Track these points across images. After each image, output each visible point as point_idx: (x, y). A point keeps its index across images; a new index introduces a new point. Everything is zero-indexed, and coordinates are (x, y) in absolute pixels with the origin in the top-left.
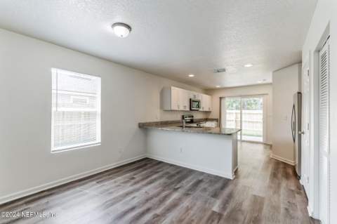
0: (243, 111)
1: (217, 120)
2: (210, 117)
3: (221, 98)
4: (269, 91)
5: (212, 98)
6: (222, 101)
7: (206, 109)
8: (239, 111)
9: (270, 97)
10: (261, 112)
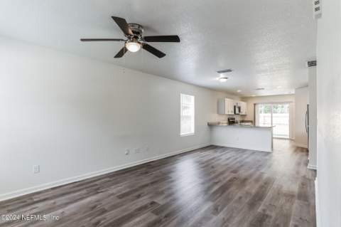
0: (274, 115)
1: (251, 122)
2: (246, 119)
3: (255, 105)
4: (292, 99)
5: (247, 104)
6: (256, 106)
7: (243, 113)
8: (270, 115)
9: (294, 104)
10: (288, 115)
